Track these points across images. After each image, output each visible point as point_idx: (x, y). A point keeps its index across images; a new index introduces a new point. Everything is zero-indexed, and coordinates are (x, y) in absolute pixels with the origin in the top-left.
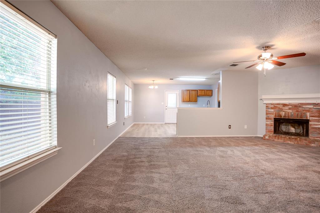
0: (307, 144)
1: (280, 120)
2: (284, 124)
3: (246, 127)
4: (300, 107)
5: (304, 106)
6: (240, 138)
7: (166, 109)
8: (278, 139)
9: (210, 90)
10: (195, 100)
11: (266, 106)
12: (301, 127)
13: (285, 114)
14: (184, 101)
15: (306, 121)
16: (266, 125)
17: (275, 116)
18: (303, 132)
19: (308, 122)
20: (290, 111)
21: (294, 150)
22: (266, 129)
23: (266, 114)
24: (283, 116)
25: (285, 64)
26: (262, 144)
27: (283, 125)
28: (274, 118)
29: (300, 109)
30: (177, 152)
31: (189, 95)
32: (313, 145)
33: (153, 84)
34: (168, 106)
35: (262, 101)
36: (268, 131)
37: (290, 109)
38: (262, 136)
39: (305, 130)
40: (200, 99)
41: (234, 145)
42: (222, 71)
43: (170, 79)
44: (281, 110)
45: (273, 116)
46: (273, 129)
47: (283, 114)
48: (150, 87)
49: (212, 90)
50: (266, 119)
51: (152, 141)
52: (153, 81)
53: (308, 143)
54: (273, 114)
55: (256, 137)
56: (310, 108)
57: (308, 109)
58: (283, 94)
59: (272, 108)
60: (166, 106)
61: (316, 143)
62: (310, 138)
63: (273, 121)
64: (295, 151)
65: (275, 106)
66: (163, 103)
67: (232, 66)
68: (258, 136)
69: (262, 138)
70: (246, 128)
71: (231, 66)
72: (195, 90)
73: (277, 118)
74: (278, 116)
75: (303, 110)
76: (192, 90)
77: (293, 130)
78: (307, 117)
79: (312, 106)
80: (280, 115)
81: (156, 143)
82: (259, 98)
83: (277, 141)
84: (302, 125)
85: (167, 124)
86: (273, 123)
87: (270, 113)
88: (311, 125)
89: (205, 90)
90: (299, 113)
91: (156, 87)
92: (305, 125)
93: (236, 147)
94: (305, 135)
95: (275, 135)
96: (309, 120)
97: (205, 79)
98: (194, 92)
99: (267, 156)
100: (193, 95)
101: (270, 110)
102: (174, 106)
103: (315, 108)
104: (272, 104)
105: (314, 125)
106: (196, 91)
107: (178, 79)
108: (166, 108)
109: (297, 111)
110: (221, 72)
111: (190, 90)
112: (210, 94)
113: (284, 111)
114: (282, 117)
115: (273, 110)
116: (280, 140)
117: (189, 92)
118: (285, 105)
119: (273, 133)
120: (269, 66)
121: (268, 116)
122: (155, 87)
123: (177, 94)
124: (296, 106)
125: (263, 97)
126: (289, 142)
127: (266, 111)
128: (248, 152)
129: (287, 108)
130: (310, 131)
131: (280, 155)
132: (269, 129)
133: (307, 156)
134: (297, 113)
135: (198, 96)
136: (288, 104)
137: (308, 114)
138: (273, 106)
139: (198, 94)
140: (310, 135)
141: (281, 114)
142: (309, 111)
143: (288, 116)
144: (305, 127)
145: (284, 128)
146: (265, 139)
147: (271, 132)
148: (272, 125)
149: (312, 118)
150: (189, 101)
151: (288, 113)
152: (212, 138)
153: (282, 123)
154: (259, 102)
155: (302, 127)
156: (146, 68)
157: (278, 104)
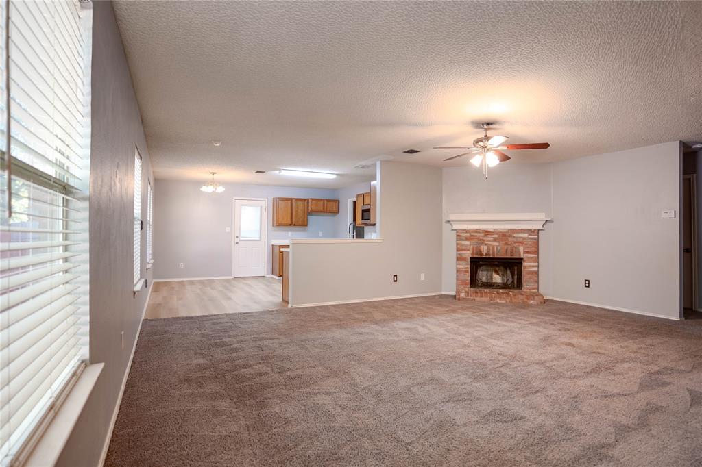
0: (524, 302)
1: (479, 262)
2: (483, 267)
3: (423, 277)
4: (510, 236)
5: (515, 235)
6: (416, 300)
7: (237, 243)
8: (481, 297)
9: (336, 201)
10: (304, 221)
11: (457, 236)
12: (509, 272)
13: (488, 249)
14: (279, 224)
15: (517, 261)
16: (457, 271)
17: (473, 253)
18: (513, 282)
19: (521, 263)
20: (496, 244)
21: (514, 313)
22: (457, 280)
23: (457, 250)
24: (484, 254)
25: (510, 158)
26: (463, 308)
27: (482, 271)
28: (471, 258)
29: (510, 239)
30: (320, 340)
31: (289, 211)
32: (532, 302)
33: (213, 182)
34: (242, 234)
35: (448, 224)
36: (460, 282)
37: (495, 240)
38: (454, 294)
39: (516, 277)
40: (313, 220)
41: (418, 316)
42: (381, 161)
43: (258, 172)
44: (482, 242)
45: (468, 254)
46: (469, 278)
47: (484, 249)
48: (204, 189)
49: (339, 201)
50: (458, 259)
51: (241, 323)
52: (213, 173)
53: (525, 300)
54: (468, 250)
55: (441, 296)
56: (524, 238)
57: (521, 240)
58: (484, 212)
59: (467, 239)
60: (237, 237)
61: (536, 298)
62: (525, 290)
63: (469, 262)
64: (517, 315)
65: (471, 235)
66: (229, 228)
67: (407, 154)
68: (443, 293)
69: (454, 297)
70: (423, 279)
71: (405, 152)
72: (303, 200)
73: (476, 256)
74: (477, 254)
75: (515, 243)
76: (297, 200)
77: (497, 279)
78: (520, 255)
79: (525, 235)
80: (480, 251)
81: (254, 325)
82: (444, 220)
83: (480, 301)
84: (510, 269)
85: (240, 279)
86: (469, 266)
87: (464, 248)
88: (525, 267)
89: (323, 200)
90: (509, 248)
91: (221, 189)
92: (516, 268)
93: (425, 319)
94: (516, 286)
95: (472, 289)
96: (522, 259)
97: (334, 176)
98: (300, 203)
99: (486, 329)
100: (299, 211)
101: (463, 242)
102: (256, 236)
103: (530, 238)
104: (467, 231)
105: (531, 266)
106: (306, 202)
107: (277, 172)
108: (237, 240)
109: (506, 244)
110: (378, 163)
111: (291, 200)
112: (335, 209)
113: (486, 244)
114: (482, 255)
115: (468, 243)
116: (484, 299)
117: (289, 202)
118: (487, 233)
119: (469, 286)
120: (493, 160)
121: (460, 255)
122: (216, 189)
123: (261, 207)
124: (504, 236)
125: (452, 217)
126: (498, 301)
127: (457, 244)
128: (452, 325)
129: (490, 238)
130: (525, 277)
131: (504, 325)
132: (463, 278)
133: (538, 320)
134: (506, 246)
135: (309, 213)
136: (492, 230)
137: (522, 249)
138: (468, 234)
139: (310, 208)
140: (525, 285)
141: (482, 249)
142: (522, 243)
143: (493, 254)
144: (516, 272)
145: (483, 276)
146: (459, 299)
147: (466, 284)
148: (467, 272)
149: (527, 255)
150: (290, 225)
151: (493, 247)
152: (364, 304)
153: (481, 265)
154: (446, 227)
155: (511, 272)
156: (219, 141)
157: (477, 231)
